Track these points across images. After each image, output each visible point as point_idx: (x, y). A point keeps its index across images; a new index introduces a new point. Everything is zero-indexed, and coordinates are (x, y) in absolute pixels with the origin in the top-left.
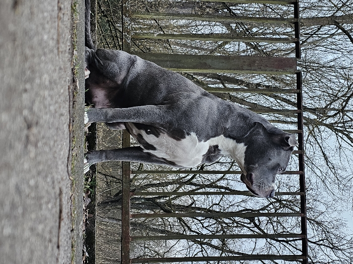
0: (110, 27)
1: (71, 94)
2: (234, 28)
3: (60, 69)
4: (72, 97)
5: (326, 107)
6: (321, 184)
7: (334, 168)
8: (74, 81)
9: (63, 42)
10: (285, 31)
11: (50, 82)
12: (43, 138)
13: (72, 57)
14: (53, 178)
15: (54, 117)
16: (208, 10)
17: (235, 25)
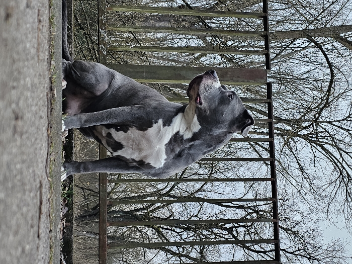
0: (87, 40)
1: (49, 101)
2: (209, 41)
3: (40, 75)
4: (50, 104)
5: (300, 118)
6: (296, 194)
7: (309, 178)
8: (51, 89)
9: (42, 52)
10: (259, 44)
11: (32, 86)
12: (26, 132)
13: (50, 66)
14: (34, 171)
15: (35, 117)
16: (184, 23)
17: (211, 38)
